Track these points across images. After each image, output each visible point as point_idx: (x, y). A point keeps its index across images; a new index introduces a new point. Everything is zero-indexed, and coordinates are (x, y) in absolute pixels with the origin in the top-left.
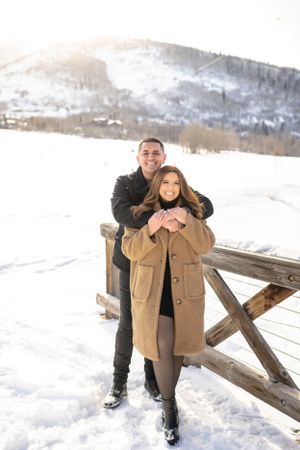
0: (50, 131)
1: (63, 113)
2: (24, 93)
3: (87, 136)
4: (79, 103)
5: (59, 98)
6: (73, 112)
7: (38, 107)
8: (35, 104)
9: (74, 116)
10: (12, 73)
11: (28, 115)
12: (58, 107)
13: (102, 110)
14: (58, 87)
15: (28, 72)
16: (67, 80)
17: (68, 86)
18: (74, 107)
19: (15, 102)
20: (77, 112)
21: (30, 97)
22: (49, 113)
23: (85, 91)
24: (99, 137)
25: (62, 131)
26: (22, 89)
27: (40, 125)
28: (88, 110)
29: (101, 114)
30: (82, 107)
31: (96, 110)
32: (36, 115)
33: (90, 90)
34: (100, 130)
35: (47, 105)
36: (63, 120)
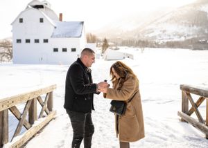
0: (175, 48)
1: (183, 39)
2: (164, 31)
3: (195, 49)
4: (191, 33)
5: (181, 32)
6: (187, 38)
7: (171, 37)
8: (169, 36)
9: (188, 40)
10: (159, 23)
11: (166, 41)
12: (180, 37)
13: (204, 36)
14: (180, 27)
15: (166, 22)
16: (186, 23)
17: (185, 26)
18: (188, 35)
19: (160, 36)
20: (190, 38)
21: (167, 33)
22: (176, 39)
23: (195, 27)
24: (202, 50)
25: (182, 48)
26: (164, 29)
27: (172, 45)
28: (196, 36)
29: (203, 38)
30: (193, 35)
31: (200, 36)
32: (169, 40)
33: (197, 26)
34: (202, 46)
35: (175, 35)
36: (183, 42)
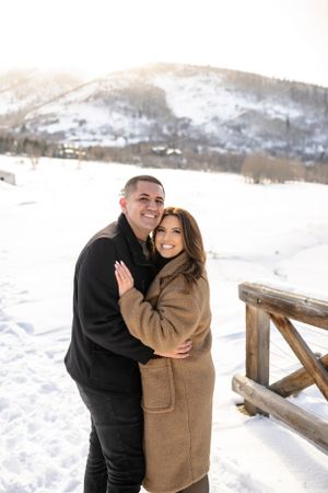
0: (107, 161)
1: (121, 142)
2: (82, 122)
3: (146, 165)
4: (137, 132)
5: (117, 126)
6: (131, 141)
7: (98, 137)
8: (93, 133)
9: (133, 146)
10: (70, 103)
11: (86, 145)
12: (116, 136)
13: (161, 139)
14: (116, 115)
15: (87, 101)
16: (126, 109)
17: (126, 115)
18: (132, 136)
19: (73, 131)
20: (136, 141)
21: (89, 126)
22: (107, 142)
23: (144, 120)
24: (158, 167)
25: (121, 161)
26: (81, 118)
27: (99, 154)
28: (147, 139)
29: (160, 143)
30: (141, 136)
31: (154, 139)
32: (94, 144)
33: (149, 117)
34: (159, 160)
35: (105, 134)
36: (121, 149)
